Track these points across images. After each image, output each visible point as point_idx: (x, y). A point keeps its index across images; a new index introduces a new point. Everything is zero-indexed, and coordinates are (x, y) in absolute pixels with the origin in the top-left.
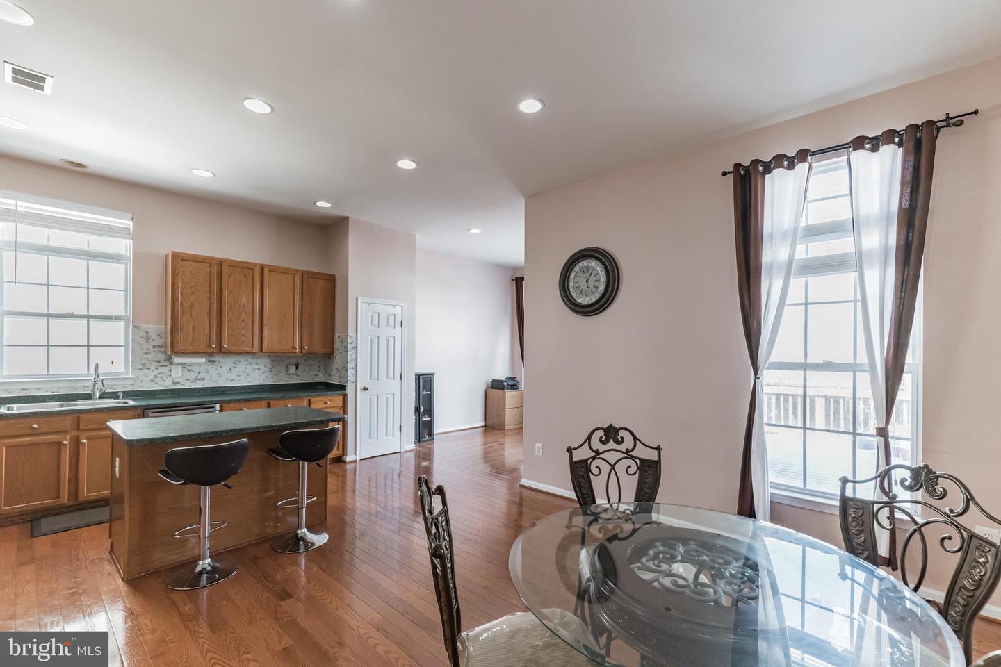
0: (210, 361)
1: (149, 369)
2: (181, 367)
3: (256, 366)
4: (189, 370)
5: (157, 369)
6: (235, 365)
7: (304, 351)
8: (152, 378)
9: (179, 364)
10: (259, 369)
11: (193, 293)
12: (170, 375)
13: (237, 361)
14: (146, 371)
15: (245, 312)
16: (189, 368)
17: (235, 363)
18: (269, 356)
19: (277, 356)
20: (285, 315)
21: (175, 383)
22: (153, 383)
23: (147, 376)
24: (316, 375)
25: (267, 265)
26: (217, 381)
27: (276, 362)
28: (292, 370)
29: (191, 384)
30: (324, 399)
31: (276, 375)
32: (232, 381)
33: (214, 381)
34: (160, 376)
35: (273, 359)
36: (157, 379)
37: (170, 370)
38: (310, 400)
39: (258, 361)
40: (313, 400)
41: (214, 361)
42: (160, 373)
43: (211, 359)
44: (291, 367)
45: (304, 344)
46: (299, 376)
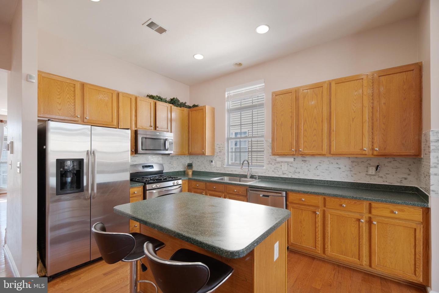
0: (303, 161)
1: (272, 164)
2: (286, 163)
3: (337, 166)
4: (291, 166)
5: (275, 164)
6: (321, 164)
7: (375, 153)
8: (273, 169)
9: (286, 162)
10: (340, 168)
11: (282, 115)
12: (281, 169)
13: (321, 161)
14: (270, 165)
15: (316, 123)
16: (291, 165)
17: (320, 163)
18: (349, 158)
19: (357, 158)
20: (353, 119)
21: (284, 174)
22: (273, 172)
23: (271, 168)
24: (406, 179)
25: (333, 80)
26: (307, 175)
27: (355, 164)
28: (372, 171)
29: (292, 175)
30: (391, 207)
31: (355, 174)
32: (318, 176)
33: (306, 175)
34: (277, 168)
35: (353, 160)
36: (275, 170)
37: (281, 166)
38: (370, 204)
39: (338, 161)
40: (374, 205)
41: (305, 161)
42: (276, 167)
43: (304, 159)
44: (371, 168)
45: (375, 145)
46: (382, 177)
